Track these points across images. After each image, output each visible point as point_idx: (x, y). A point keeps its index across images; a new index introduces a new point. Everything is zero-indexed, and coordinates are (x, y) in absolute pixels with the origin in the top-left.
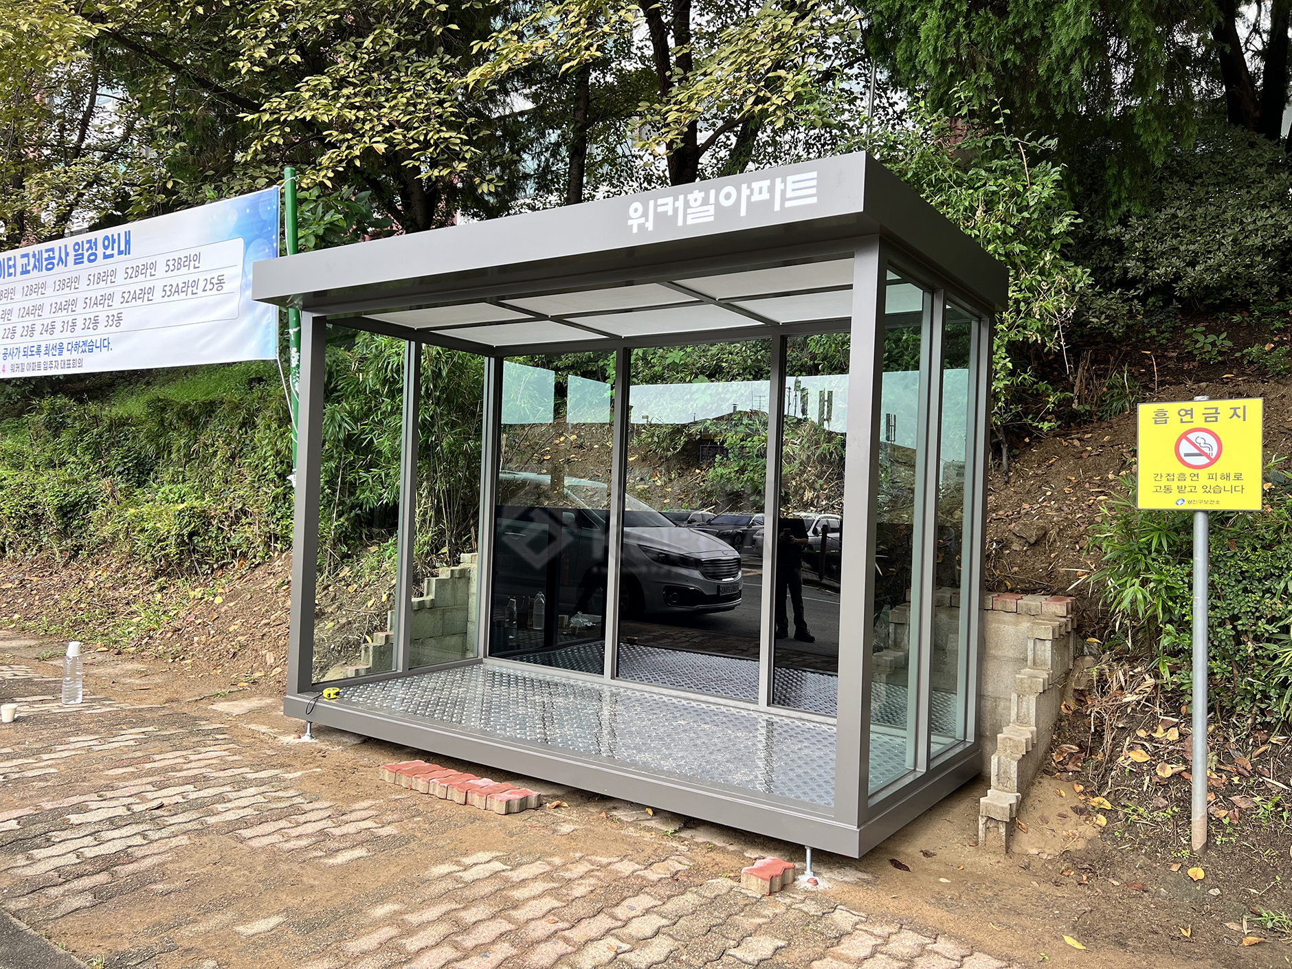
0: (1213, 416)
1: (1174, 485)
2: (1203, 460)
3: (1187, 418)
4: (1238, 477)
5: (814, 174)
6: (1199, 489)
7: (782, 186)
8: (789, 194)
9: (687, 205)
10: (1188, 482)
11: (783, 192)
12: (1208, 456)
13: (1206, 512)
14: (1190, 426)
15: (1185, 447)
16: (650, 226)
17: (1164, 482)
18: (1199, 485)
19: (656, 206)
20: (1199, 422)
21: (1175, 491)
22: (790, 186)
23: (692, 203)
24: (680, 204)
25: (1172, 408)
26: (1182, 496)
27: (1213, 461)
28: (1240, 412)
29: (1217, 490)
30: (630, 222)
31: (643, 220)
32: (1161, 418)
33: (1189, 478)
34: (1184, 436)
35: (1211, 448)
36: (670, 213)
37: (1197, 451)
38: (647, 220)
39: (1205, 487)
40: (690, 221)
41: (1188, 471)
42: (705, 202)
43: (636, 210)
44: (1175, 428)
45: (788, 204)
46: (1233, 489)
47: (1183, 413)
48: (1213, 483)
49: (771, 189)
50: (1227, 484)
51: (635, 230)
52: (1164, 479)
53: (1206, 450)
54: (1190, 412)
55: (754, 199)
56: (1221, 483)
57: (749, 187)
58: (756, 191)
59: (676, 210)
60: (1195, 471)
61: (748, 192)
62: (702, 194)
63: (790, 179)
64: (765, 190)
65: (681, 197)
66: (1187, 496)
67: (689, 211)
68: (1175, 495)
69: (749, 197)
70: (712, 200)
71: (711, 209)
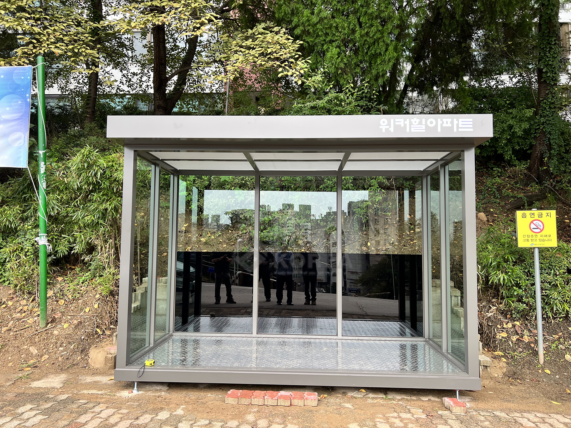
0: (541, 216)
1: (530, 239)
2: (538, 230)
3: (533, 216)
4: (550, 236)
5: (471, 120)
6: (538, 240)
7: (457, 122)
8: (460, 126)
9: (411, 123)
10: (534, 238)
11: (458, 125)
12: (540, 229)
13: (539, 248)
14: (533, 219)
15: (533, 226)
16: (392, 129)
17: (526, 238)
18: (538, 239)
19: (395, 122)
20: (536, 217)
21: (530, 240)
22: (460, 123)
23: (413, 123)
24: (407, 122)
25: (528, 212)
26: (532, 243)
27: (542, 231)
28: (549, 214)
29: (544, 241)
30: (381, 127)
31: (388, 127)
32: (524, 216)
33: (534, 237)
34: (532, 222)
35: (540, 226)
36: (402, 126)
37: (536, 227)
38: (390, 127)
39: (539, 239)
40: (413, 130)
41: (534, 234)
42: (420, 123)
43: (384, 122)
44: (529, 219)
45: (460, 130)
46: (548, 240)
47: (531, 214)
48: (542, 238)
49: (452, 123)
50: (546, 238)
51: (384, 131)
52: (526, 237)
53: (539, 227)
54: (533, 214)
55: (444, 125)
56: (545, 238)
57: (441, 120)
58: (445, 123)
59: (405, 125)
60: (536, 234)
61: (441, 122)
62: (419, 120)
63: (460, 120)
64: (449, 123)
65: (408, 120)
66: (534, 243)
67: (412, 126)
68: (530, 242)
69: (442, 125)
70: (424, 123)
71: (424, 127)
